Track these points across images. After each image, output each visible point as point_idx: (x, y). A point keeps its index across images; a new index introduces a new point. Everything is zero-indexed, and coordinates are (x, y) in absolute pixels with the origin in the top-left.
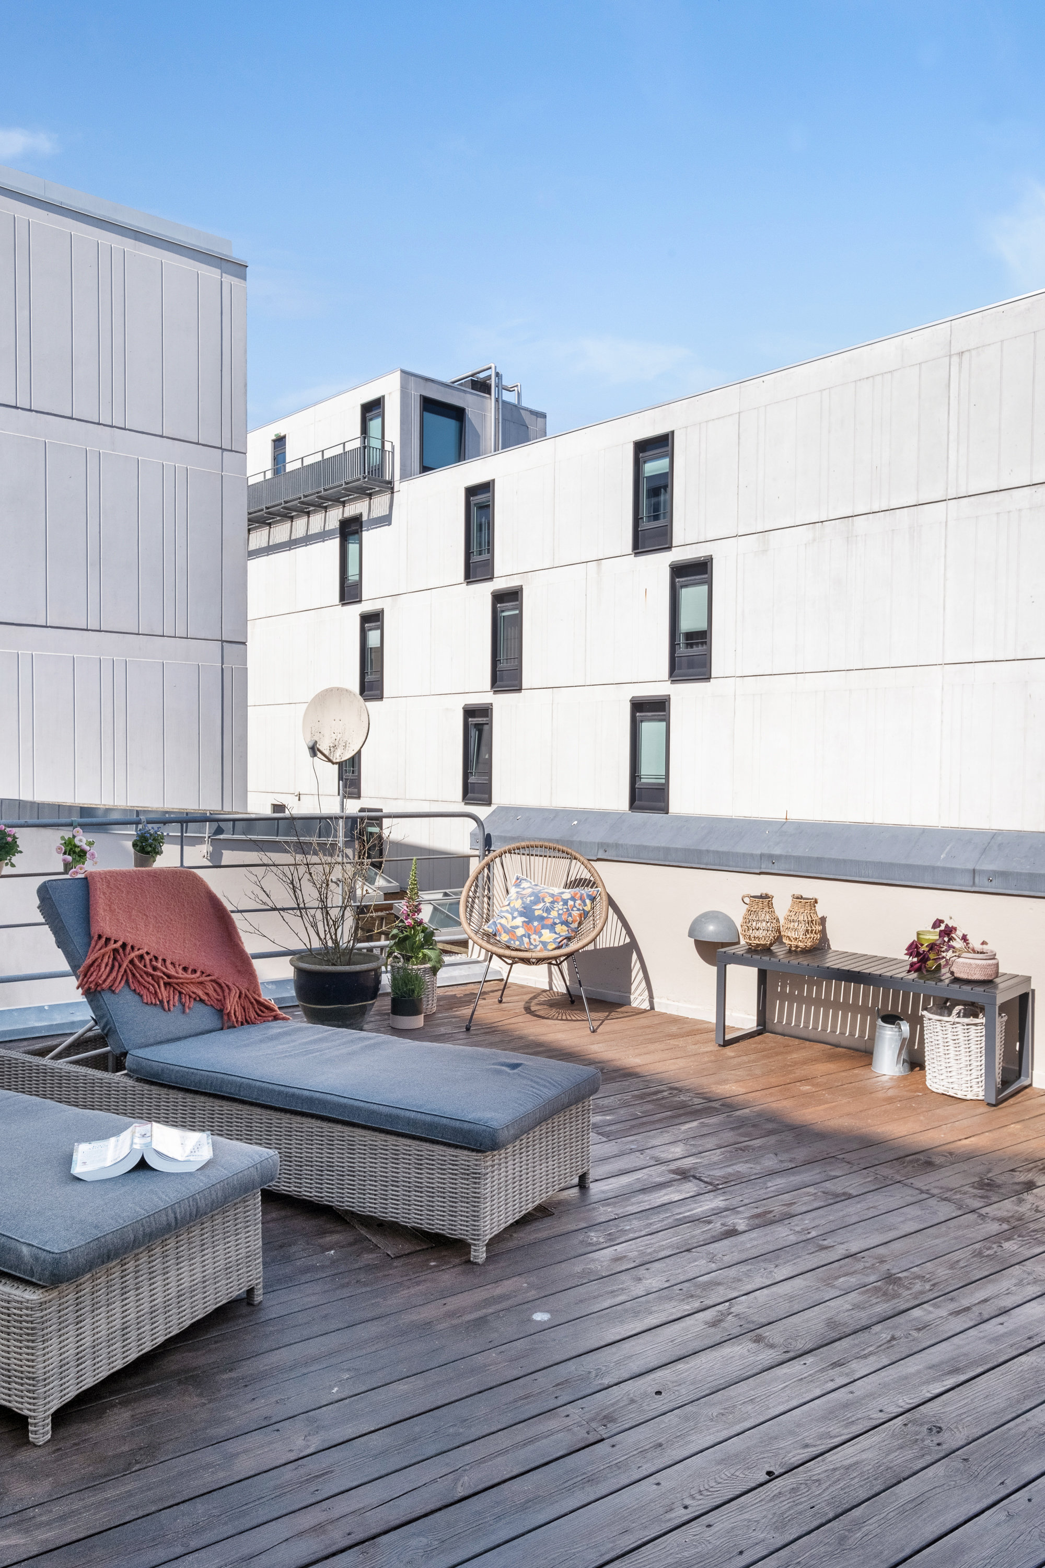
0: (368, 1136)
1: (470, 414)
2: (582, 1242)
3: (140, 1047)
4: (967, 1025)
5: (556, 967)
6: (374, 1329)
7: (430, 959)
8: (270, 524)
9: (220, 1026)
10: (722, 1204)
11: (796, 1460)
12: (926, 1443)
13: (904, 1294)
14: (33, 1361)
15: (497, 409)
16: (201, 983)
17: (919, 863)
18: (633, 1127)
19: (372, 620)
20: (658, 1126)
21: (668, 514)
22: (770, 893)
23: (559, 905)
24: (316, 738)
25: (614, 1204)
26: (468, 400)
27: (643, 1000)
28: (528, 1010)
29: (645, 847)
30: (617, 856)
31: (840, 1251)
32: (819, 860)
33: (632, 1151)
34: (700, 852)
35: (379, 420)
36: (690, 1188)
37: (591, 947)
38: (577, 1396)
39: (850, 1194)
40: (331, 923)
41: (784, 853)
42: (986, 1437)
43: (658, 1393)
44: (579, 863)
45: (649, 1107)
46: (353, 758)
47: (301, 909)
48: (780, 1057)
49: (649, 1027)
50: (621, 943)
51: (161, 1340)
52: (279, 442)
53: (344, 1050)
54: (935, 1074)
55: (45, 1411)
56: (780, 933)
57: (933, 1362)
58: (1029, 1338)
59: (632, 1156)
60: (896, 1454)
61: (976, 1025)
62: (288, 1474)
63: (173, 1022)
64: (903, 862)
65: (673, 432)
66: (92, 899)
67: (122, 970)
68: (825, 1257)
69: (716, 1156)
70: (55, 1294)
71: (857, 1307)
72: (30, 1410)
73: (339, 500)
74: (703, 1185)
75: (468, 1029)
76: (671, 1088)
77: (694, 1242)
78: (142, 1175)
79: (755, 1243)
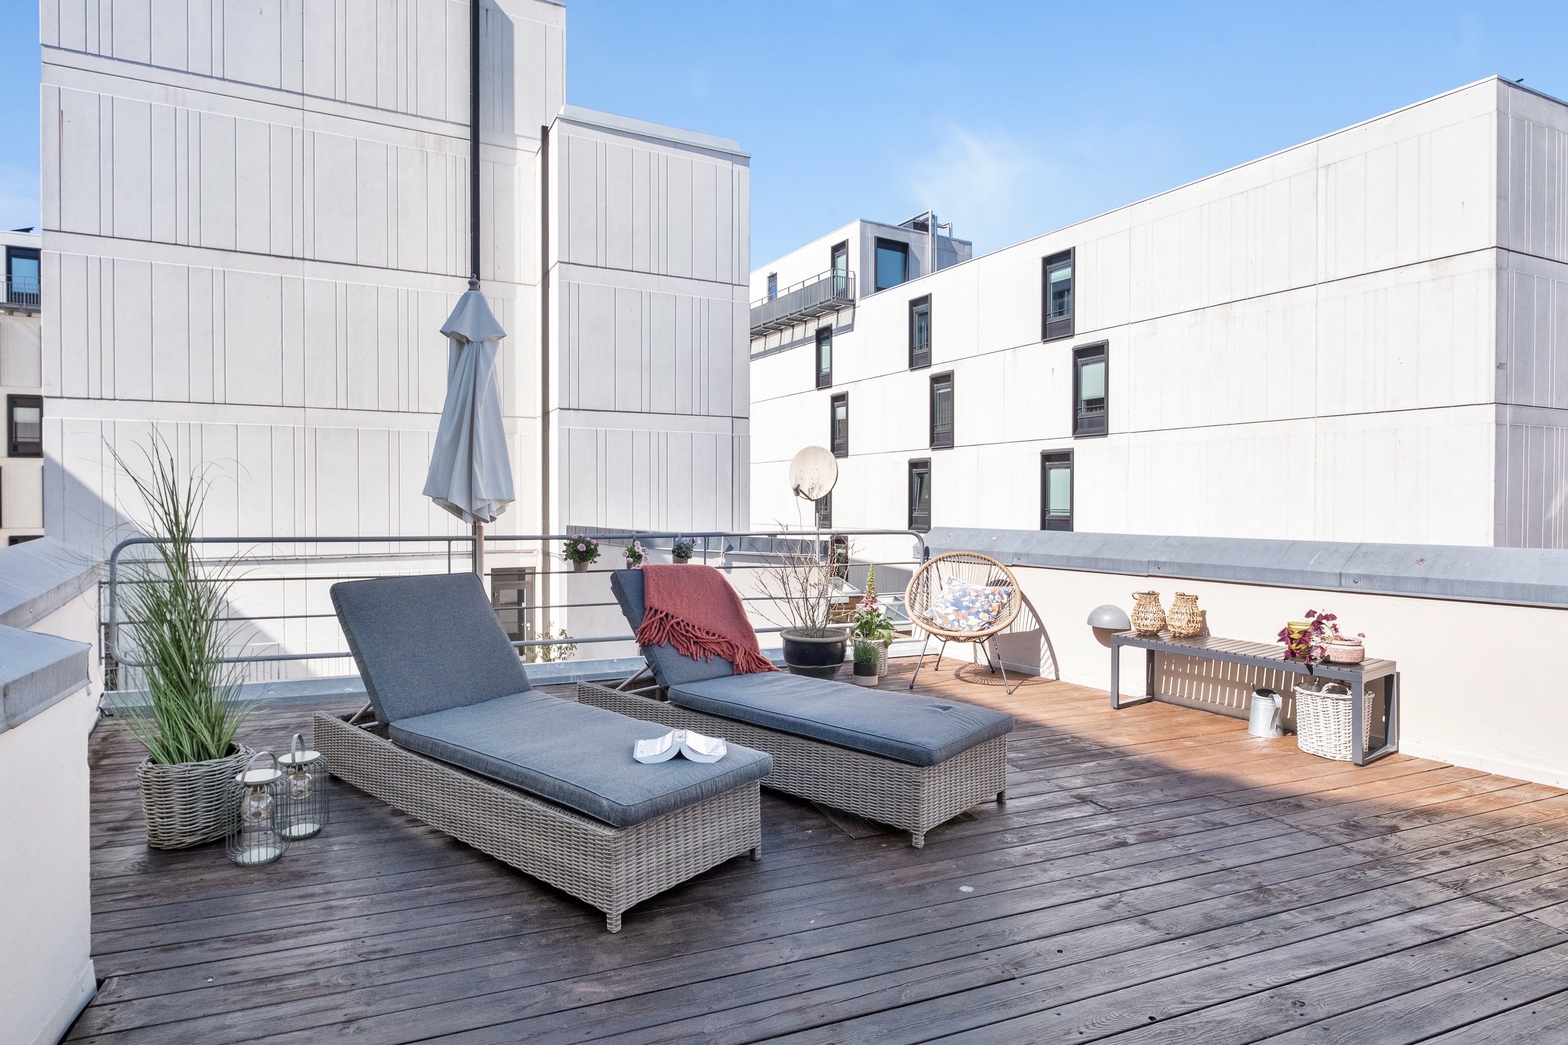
0: (837, 752)
1: (913, 247)
2: (999, 840)
3: (677, 684)
4: (1336, 700)
5: (980, 645)
6: (841, 885)
7: (883, 637)
8: (766, 336)
9: (731, 673)
10: (1115, 823)
11: (1174, 1011)
12: (1290, 1012)
13: (1273, 902)
14: (609, 876)
15: (933, 242)
16: (719, 643)
17: (1290, 568)
18: (1042, 762)
19: (839, 399)
20: (1062, 764)
21: (1071, 311)
22: (1156, 591)
23: (982, 598)
24: (799, 483)
25: (1025, 816)
26: (910, 237)
27: (1050, 673)
28: (958, 676)
29: (1051, 556)
30: (1028, 563)
31: (1217, 865)
32: (1199, 566)
33: (1040, 780)
34: (1097, 559)
35: (845, 257)
36: (1088, 809)
37: (1007, 631)
38: (994, 947)
39: (1227, 824)
40: (810, 607)
41: (1168, 560)
42: (1346, 1014)
43: (1060, 951)
44: (997, 568)
45: (1055, 749)
46: (826, 496)
47: (789, 599)
48: (1166, 719)
49: (1055, 692)
50: (1032, 629)
51: (692, 875)
52: (773, 278)
53: (819, 692)
54: (1305, 738)
55: (617, 911)
56: (1165, 622)
57: (1300, 954)
58: (1389, 945)
59: (1041, 783)
60: (1263, 1017)
61: (1345, 700)
62: (779, 972)
63: (699, 668)
64: (1275, 567)
65: (1074, 248)
66: (645, 583)
67: (666, 631)
68: (1202, 868)
69: (1110, 788)
70: (623, 833)
71: (1230, 907)
72: (607, 909)
73: (815, 316)
74: (1099, 808)
75: (911, 688)
76: (1073, 737)
77: (1091, 848)
78: (679, 762)
79: (1143, 853)
